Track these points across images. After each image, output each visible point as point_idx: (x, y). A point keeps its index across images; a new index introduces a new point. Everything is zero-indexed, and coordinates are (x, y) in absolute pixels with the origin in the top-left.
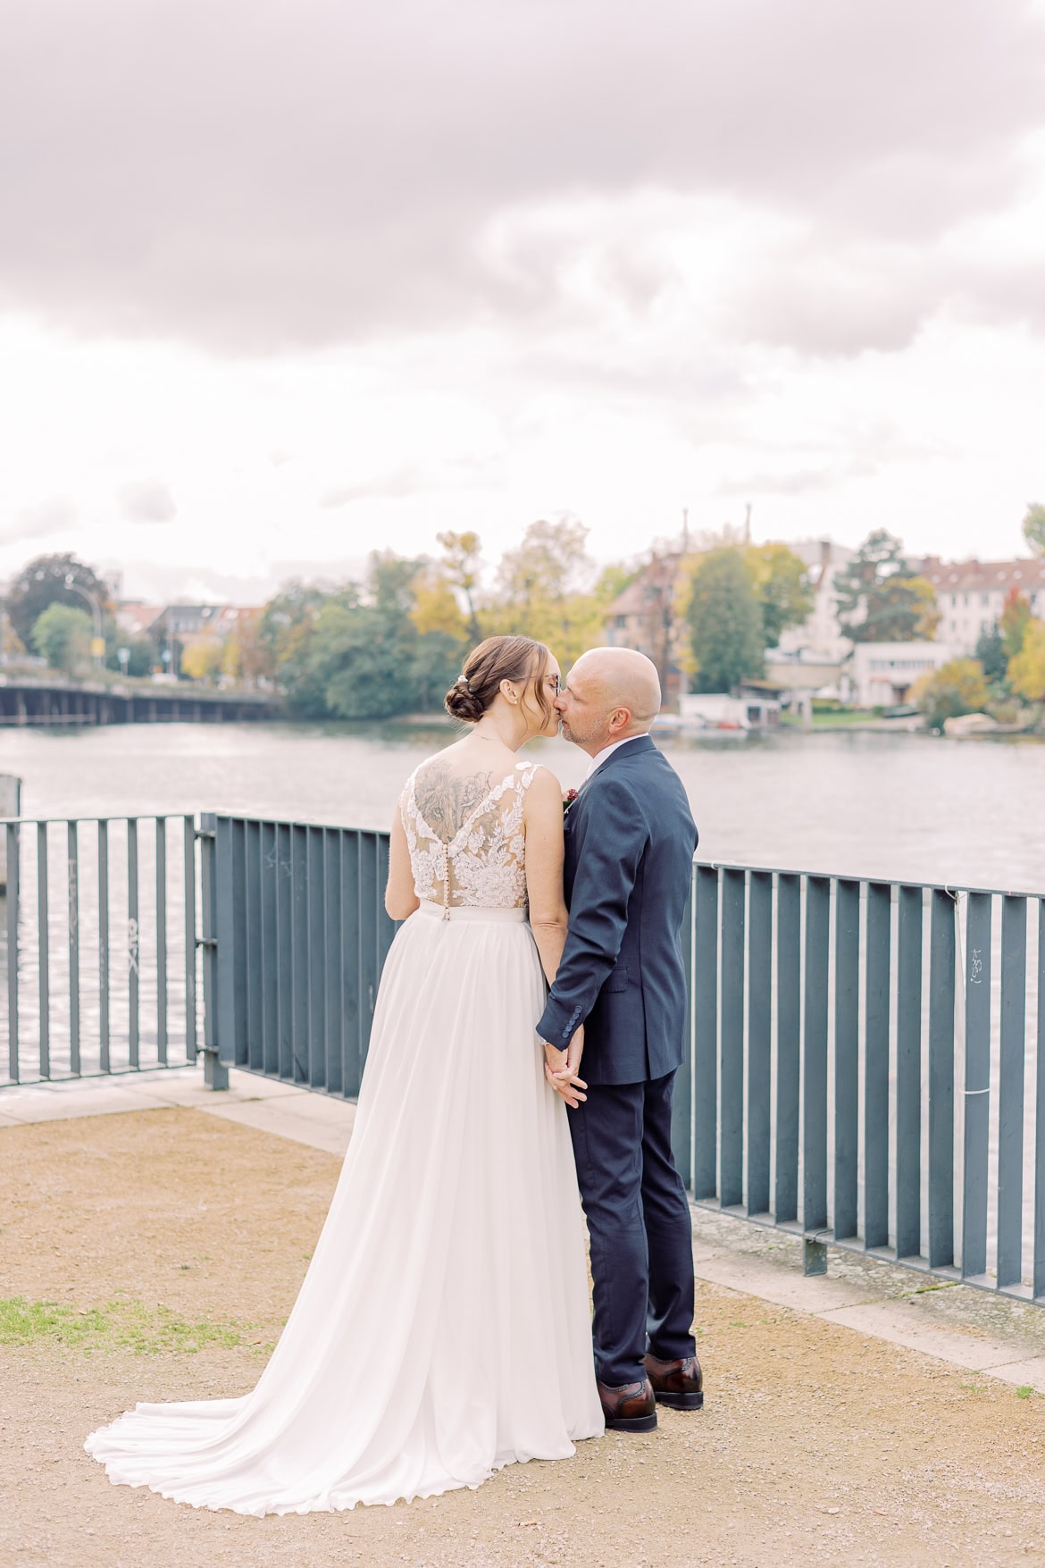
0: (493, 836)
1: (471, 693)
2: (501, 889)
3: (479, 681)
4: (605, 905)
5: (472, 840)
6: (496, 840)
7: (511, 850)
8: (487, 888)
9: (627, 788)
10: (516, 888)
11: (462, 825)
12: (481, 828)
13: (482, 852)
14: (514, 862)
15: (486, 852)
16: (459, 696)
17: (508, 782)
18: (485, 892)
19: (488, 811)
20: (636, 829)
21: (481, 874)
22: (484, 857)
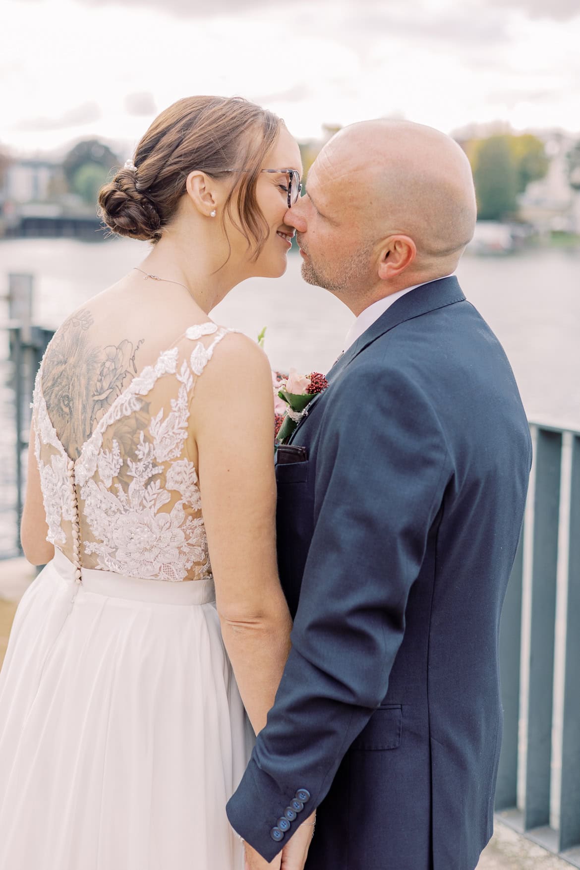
0: (135, 459)
1: (140, 192)
2: (156, 551)
3: (152, 172)
4: (363, 610)
5: (102, 463)
6: (141, 466)
7: (170, 485)
8: (131, 547)
9: (415, 382)
10: (186, 549)
11: (91, 433)
12: (115, 444)
13: (119, 486)
14: (178, 505)
15: (126, 487)
16: (119, 195)
17: (167, 360)
18: (129, 554)
19: (128, 413)
20: (429, 462)
21: (119, 522)
22: (121, 493)
